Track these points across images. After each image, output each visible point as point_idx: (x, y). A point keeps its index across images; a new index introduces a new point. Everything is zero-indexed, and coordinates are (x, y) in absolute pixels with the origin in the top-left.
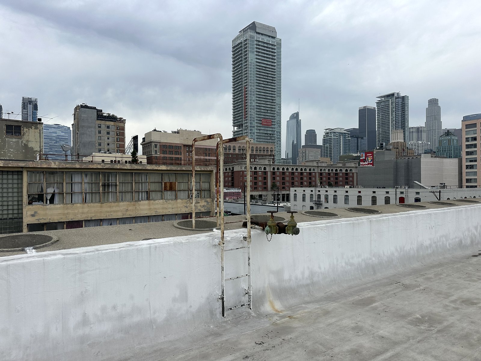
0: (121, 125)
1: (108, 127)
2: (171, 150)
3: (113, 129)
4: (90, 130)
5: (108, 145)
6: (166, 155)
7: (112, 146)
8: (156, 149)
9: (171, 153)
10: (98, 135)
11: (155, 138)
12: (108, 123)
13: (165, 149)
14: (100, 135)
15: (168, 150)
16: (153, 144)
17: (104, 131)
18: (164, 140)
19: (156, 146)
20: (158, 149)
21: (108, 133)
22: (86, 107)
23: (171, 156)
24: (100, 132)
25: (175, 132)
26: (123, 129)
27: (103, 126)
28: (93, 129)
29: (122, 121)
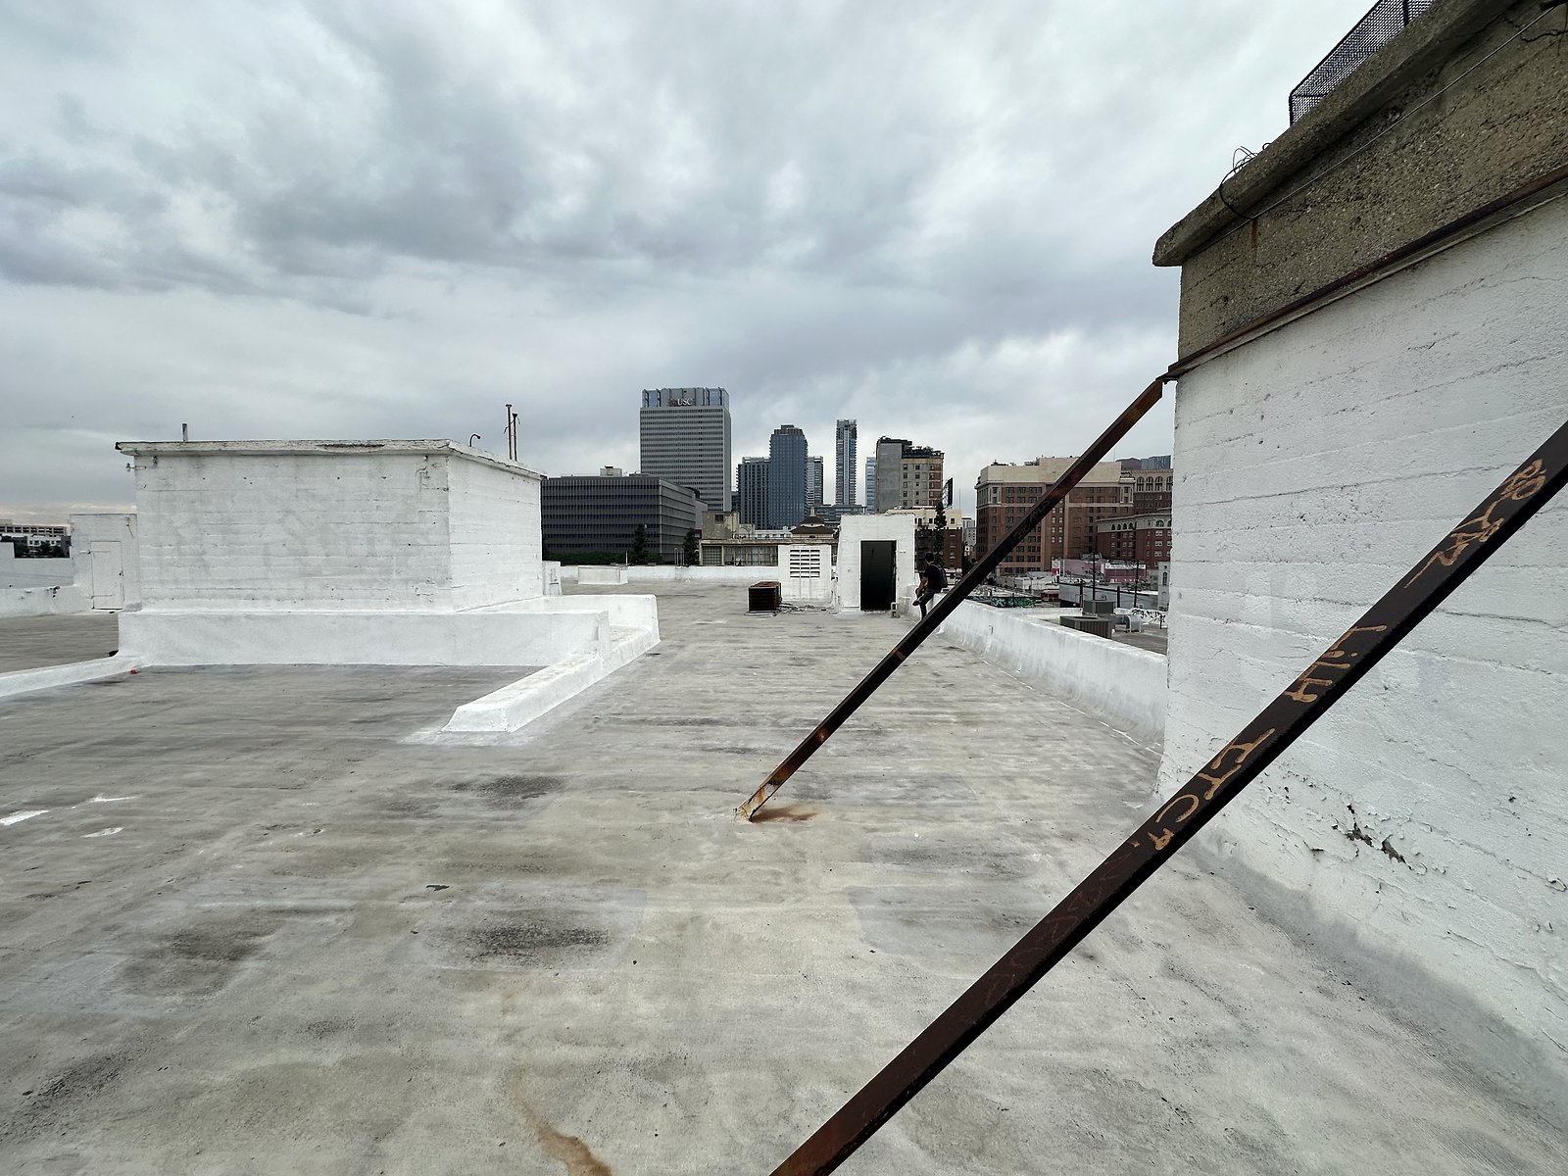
0: (938, 461)
1: (918, 468)
2: (1022, 495)
3: (924, 469)
4: (891, 474)
5: (917, 494)
6: (1012, 505)
7: (922, 496)
8: (995, 495)
9: (1021, 499)
10: (903, 480)
11: (995, 477)
12: (918, 461)
13: (1010, 495)
14: (906, 480)
15: (1016, 495)
16: (991, 487)
17: (912, 472)
18: (1009, 480)
19: (995, 490)
20: (998, 495)
21: (918, 477)
22: (888, 441)
23: (1021, 505)
24: (905, 477)
25: (1032, 464)
26: (940, 468)
27: (910, 467)
28: (896, 473)
29: (939, 455)
